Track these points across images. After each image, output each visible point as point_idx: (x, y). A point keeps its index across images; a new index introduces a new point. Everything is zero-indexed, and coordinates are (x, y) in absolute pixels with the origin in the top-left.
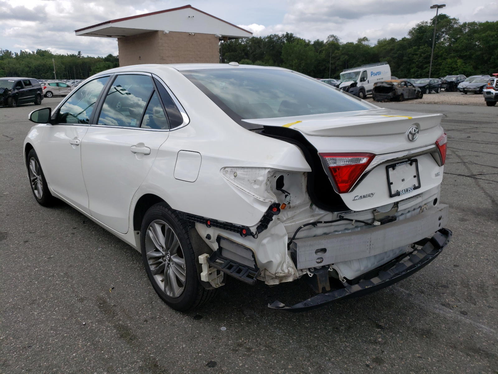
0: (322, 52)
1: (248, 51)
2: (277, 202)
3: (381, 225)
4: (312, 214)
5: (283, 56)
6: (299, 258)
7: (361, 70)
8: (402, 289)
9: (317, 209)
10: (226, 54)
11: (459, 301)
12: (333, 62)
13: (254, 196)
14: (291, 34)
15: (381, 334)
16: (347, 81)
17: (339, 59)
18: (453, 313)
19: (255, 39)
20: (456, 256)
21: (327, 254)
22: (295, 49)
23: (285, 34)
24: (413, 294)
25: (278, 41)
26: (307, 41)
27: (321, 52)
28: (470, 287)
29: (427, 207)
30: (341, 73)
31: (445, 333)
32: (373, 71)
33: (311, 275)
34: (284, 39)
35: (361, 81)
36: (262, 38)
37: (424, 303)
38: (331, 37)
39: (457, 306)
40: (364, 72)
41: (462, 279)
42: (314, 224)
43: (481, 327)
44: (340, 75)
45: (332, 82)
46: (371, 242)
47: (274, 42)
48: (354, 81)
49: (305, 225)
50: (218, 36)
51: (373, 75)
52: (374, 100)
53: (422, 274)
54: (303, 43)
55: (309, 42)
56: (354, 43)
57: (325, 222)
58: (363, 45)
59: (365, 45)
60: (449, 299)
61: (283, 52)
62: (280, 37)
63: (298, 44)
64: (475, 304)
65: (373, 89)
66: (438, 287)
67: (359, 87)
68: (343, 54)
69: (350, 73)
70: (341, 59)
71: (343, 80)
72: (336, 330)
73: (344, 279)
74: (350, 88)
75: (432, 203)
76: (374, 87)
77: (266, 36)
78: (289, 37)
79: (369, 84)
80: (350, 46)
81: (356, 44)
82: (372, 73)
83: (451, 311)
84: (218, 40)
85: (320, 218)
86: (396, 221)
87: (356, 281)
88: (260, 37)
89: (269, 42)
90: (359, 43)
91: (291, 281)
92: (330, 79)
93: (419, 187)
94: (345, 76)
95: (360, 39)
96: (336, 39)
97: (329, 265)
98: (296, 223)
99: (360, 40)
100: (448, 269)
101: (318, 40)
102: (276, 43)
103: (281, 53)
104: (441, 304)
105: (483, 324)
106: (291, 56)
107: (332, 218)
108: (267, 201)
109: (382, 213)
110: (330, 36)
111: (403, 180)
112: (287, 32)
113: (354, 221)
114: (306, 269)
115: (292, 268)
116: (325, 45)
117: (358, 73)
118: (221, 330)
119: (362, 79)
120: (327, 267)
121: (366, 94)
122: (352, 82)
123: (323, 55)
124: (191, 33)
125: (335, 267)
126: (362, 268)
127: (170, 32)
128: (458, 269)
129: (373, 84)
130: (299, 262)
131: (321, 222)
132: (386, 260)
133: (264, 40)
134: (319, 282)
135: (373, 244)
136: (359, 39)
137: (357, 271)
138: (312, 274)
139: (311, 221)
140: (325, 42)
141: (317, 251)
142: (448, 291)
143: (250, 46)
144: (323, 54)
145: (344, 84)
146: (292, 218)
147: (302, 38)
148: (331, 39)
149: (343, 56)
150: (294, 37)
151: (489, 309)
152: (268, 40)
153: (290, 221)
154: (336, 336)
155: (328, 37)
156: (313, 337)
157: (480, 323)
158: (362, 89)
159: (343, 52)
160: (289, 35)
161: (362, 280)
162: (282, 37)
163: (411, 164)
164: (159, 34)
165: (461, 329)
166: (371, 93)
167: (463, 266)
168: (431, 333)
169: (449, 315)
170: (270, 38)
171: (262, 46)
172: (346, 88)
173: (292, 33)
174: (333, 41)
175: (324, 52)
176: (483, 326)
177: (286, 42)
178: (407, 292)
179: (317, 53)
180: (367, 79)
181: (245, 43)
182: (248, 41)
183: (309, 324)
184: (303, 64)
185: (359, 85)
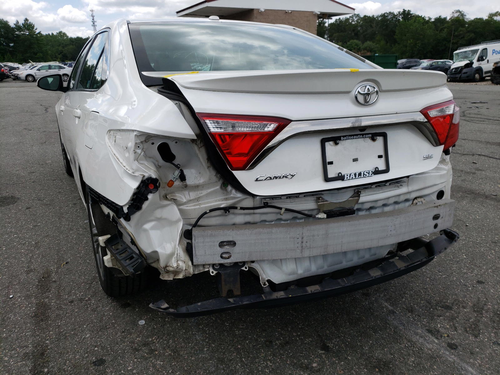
0: (444, 31)
1: (359, 31)
2: (154, 176)
3: (327, 218)
4: (226, 197)
5: (397, 36)
6: (195, 251)
7: (480, 47)
8: (386, 304)
9: (234, 191)
10: (334, 35)
11: (456, 329)
12: (455, 41)
13: (124, 167)
14: (408, 10)
15: (321, 357)
16: (461, 61)
17: (463, 37)
18: (437, 344)
19: (367, 18)
20: (487, 270)
21: (236, 249)
22: (411, 27)
23: (401, 11)
24: (397, 312)
25: (393, 20)
26: (427, 19)
27: (442, 30)
28: (484, 312)
29: (424, 201)
30: (455, 52)
31: (409, 370)
32: (495, 49)
33: (212, 272)
34: (400, 17)
35: (479, 60)
36: (375, 17)
37: (404, 325)
38: (456, 13)
39: (448, 336)
40: (483, 50)
41: (479, 300)
42: (227, 210)
43: (466, 370)
44: (454, 55)
45: (447, 63)
46: (302, 238)
47: (388, 20)
48: (469, 60)
49: (211, 211)
50: (316, 13)
51: (494, 54)
52: (493, 83)
53: (425, 287)
54: (421, 20)
55: (430, 19)
56: (483, 19)
57: (242, 208)
58: (495, 21)
59: (497, 21)
60: (441, 325)
61: (397, 31)
62: (396, 14)
63: (415, 22)
64: (476, 337)
65: (493, 70)
66: (437, 307)
67: (474, 67)
68: (468, 32)
69: (466, 52)
70: (466, 38)
71: (456, 60)
72: (269, 344)
73: (267, 283)
74: (463, 69)
75: (434, 197)
76: (494, 67)
77: (380, 14)
78: (406, 14)
79: (488, 65)
80: (478, 22)
81: (486, 20)
82: (494, 51)
83: (436, 341)
84: (317, 18)
85: (235, 203)
86: (354, 215)
87: (284, 286)
88: (373, 16)
89: (382, 20)
90: (490, 19)
91: (181, 278)
92: (445, 60)
93: (387, 171)
94: (459, 54)
95: (492, 14)
96: (463, 15)
97: (244, 263)
98: (201, 206)
99: (491, 16)
100: (466, 286)
101: (440, 17)
102: (390, 22)
103: (395, 32)
104: (427, 330)
105: (473, 366)
106: (406, 36)
107: (254, 203)
108: (137, 174)
109: (332, 202)
110: (455, 11)
111: (355, 160)
112: (404, 9)
113: (283, 210)
114: (209, 265)
115: (183, 262)
116: (448, 22)
117: (475, 51)
118: (138, 323)
119: (480, 58)
120: (241, 264)
121: (484, 75)
122: (467, 62)
123: (444, 34)
124: (288, 11)
125: (255, 266)
126: (300, 271)
127: (266, 10)
128: (480, 287)
129: (493, 64)
130: (196, 255)
131: (236, 208)
132: (345, 264)
133: (376, 19)
134: (223, 283)
135: (307, 242)
136: (490, 14)
137: (290, 274)
138: (215, 272)
139: (222, 206)
140: (448, 18)
141: (222, 244)
142: (448, 314)
143: (361, 26)
144: (444, 32)
145: (456, 64)
146: (198, 199)
147: (420, 15)
148: (456, 15)
149: (468, 34)
150: (412, 14)
151: (494, 346)
152: (381, 19)
153: (194, 204)
154: (263, 351)
155: (453, 13)
156: (235, 348)
157: (468, 363)
158: (479, 70)
159: (468, 30)
160: (406, 12)
161: (292, 287)
162: (397, 15)
163: (373, 140)
164: (255, 12)
165: (435, 367)
166: (489, 74)
167: (490, 283)
168: (388, 367)
169: (430, 346)
170: (383, 16)
171: (374, 25)
172: (459, 69)
173: (410, 10)
174: (457, 17)
175: (446, 30)
176: (470, 369)
177: (401, 20)
178: (391, 308)
179: (437, 31)
180: (486, 58)
181: (356, 22)
182: (359, 20)
183: (240, 332)
184: (419, 45)
185: (476, 65)
